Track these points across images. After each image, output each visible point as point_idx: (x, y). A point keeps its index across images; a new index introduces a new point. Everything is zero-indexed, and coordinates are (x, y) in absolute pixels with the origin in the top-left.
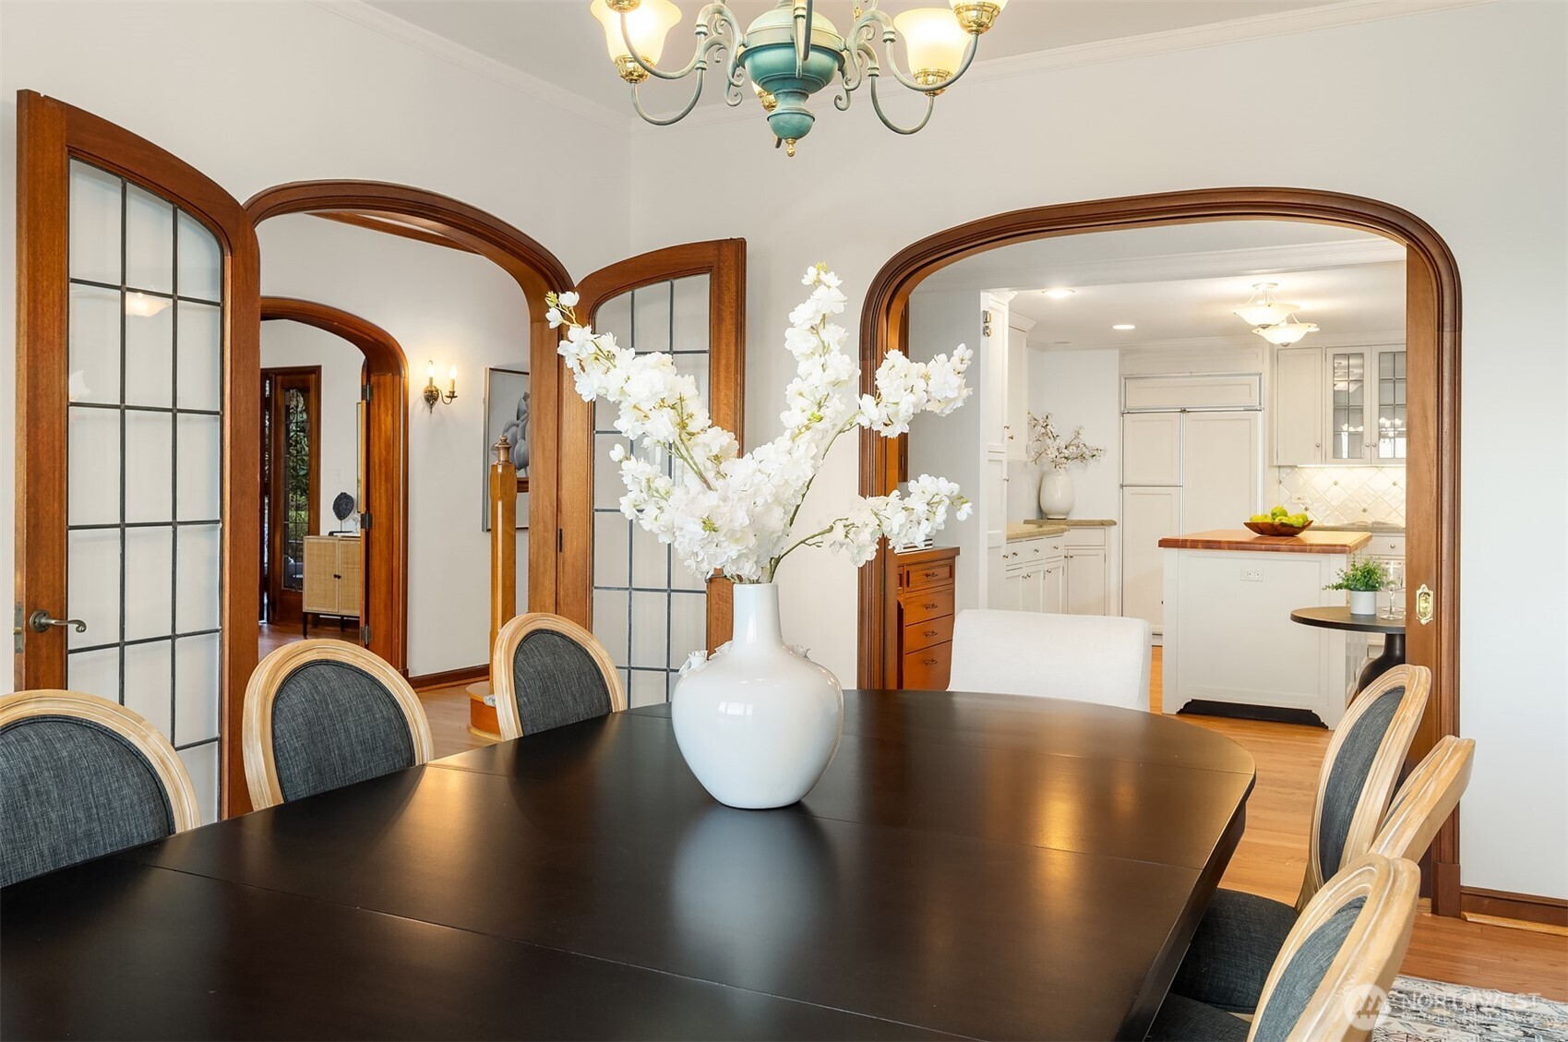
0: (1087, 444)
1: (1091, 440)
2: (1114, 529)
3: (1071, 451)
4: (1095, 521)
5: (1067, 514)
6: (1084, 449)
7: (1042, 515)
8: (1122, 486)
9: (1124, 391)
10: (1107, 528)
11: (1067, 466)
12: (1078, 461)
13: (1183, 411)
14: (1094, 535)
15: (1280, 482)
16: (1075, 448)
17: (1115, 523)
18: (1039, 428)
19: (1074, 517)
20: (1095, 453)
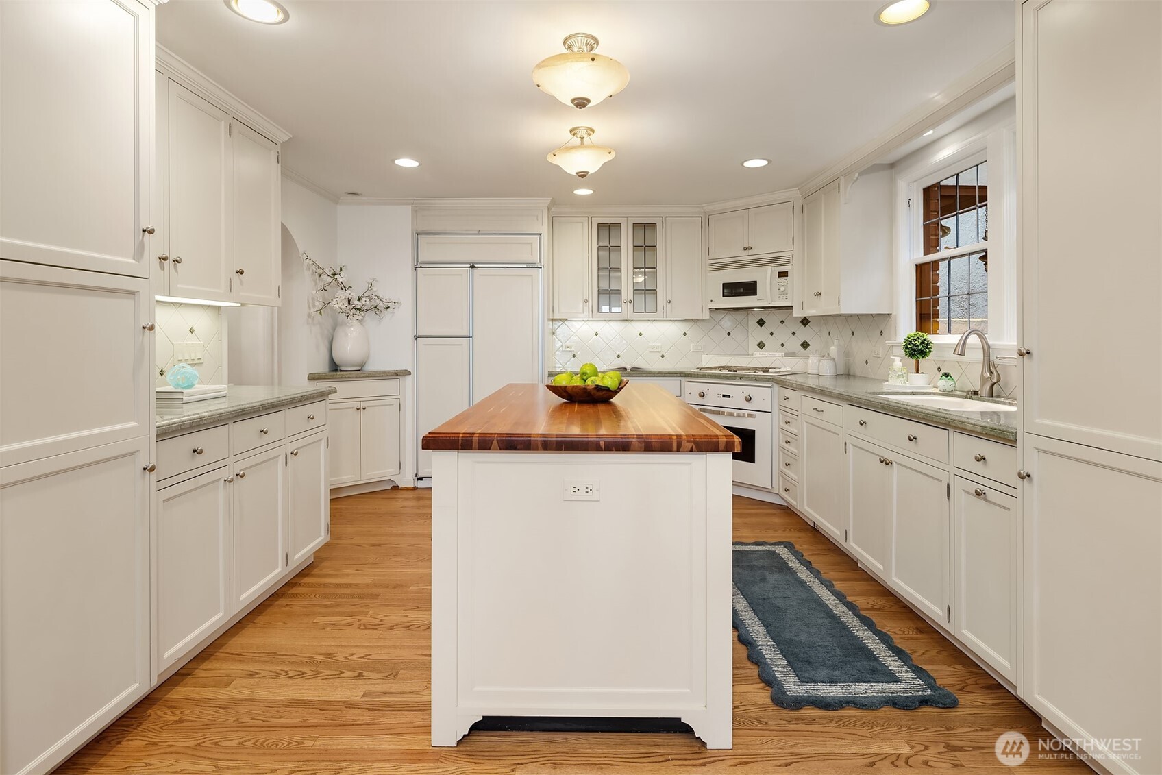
0: (381, 297)
1: (385, 291)
2: (409, 378)
3: (364, 302)
4: (389, 372)
5: (362, 365)
6: (378, 301)
7: (334, 367)
8: (416, 337)
9: (416, 247)
10: (401, 378)
11: (360, 317)
12: (372, 313)
13: (472, 266)
14: (389, 386)
15: (553, 333)
16: (368, 300)
17: (409, 373)
18: (325, 277)
19: (370, 368)
20: (390, 305)
